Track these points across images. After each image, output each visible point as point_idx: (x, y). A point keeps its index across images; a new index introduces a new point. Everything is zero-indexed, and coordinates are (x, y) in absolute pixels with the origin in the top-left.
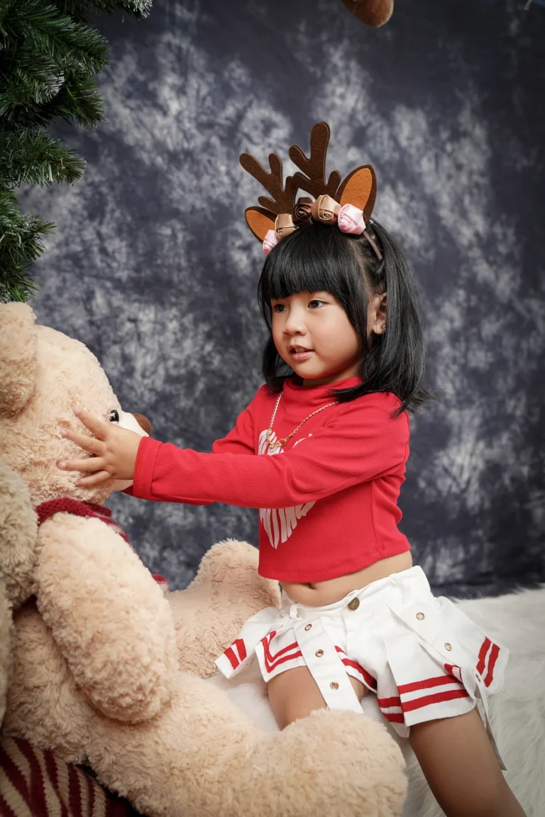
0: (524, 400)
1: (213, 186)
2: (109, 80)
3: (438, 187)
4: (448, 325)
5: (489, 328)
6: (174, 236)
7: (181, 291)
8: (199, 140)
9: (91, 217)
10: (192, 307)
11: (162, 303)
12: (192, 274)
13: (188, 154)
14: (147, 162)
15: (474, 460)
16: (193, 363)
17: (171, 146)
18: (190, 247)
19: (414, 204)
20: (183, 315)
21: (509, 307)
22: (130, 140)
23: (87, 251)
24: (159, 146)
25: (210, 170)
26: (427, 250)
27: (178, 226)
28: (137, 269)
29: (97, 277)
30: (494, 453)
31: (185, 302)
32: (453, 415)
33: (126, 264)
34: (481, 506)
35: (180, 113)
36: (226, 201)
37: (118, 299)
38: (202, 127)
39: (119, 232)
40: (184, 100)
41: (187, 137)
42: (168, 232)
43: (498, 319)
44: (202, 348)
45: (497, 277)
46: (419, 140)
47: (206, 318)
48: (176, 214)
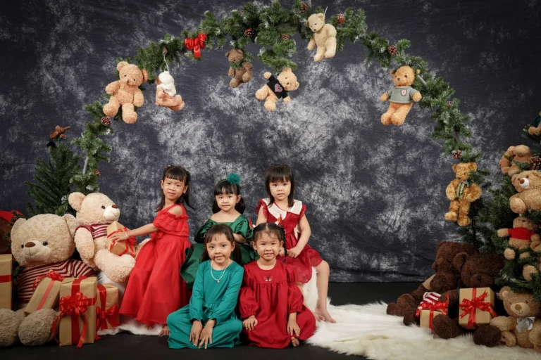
0: (439, 188)
1: (255, 117)
2: (214, 90)
3: (375, 94)
4: (383, 156)
5: (411, 155)
6: (239, 138)
7: (243, 157)
8: (249, 102)
9: (208, 136)
10: (247, 162)
11: (235, 162)
12: (247, 150)
13: (244, 108)
14: (228, 114)
15: (403, 218)
16: (249, 181)
17: (237, 107)
18: (246, 141)
19: (359, 105)
20: (244, 165)
21: (427, 143)
22: (222, 108)
23: (207, 147)
24: (233, 108)
25: (254, 112)
26: (367, 124)
27: (241, 134)
28: (225, 151)
29: (211, 155)
30: (418, 214)
31: (244, 160)
32: (388, 197)
33: (221, 150)
34: (408, 239)
35: (240, 95)
36: (261, 122)
37: (218, 162)
38: (249, 97)
39: (218, 140)
40: (242, 90)
41: (244, 102)
42: (237, 137)
43: (417, 150)
44: (253, 176)
45: (417, 130)
46: (361, 76)
47: (254, 165)
48: (240, 130)
